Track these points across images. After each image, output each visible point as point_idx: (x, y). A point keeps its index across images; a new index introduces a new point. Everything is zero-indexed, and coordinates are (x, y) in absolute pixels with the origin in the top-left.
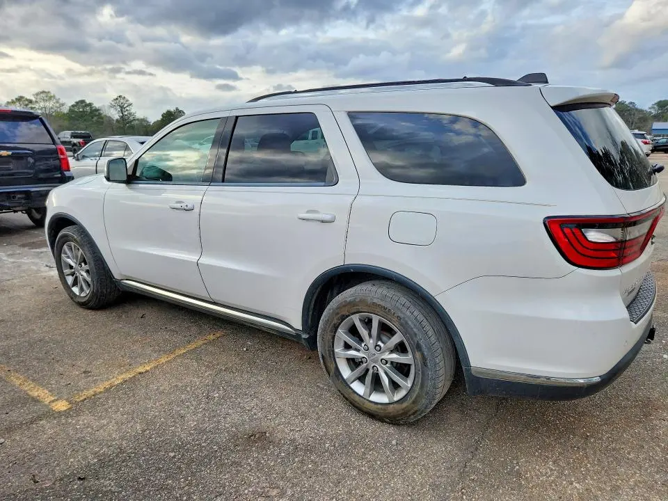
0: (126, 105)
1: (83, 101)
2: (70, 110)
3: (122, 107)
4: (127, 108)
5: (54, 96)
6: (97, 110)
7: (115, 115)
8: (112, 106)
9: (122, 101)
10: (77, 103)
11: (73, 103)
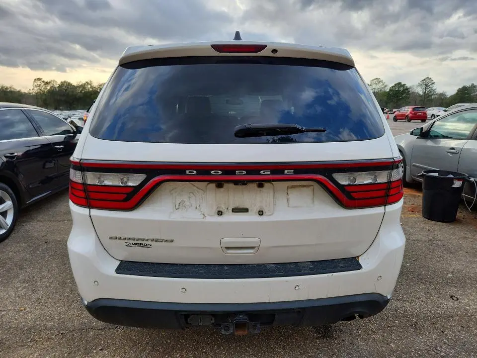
0: (430, 84)
1: (400, 83)
2: (390, 90)
3: (426, 85)
4: (431, 86)
5: (382, 81)
6: (407, 89)
7: (420, 91)
8: (420, 85)
9: (428, 81)
10: (396, 84)
11: (393, 85)
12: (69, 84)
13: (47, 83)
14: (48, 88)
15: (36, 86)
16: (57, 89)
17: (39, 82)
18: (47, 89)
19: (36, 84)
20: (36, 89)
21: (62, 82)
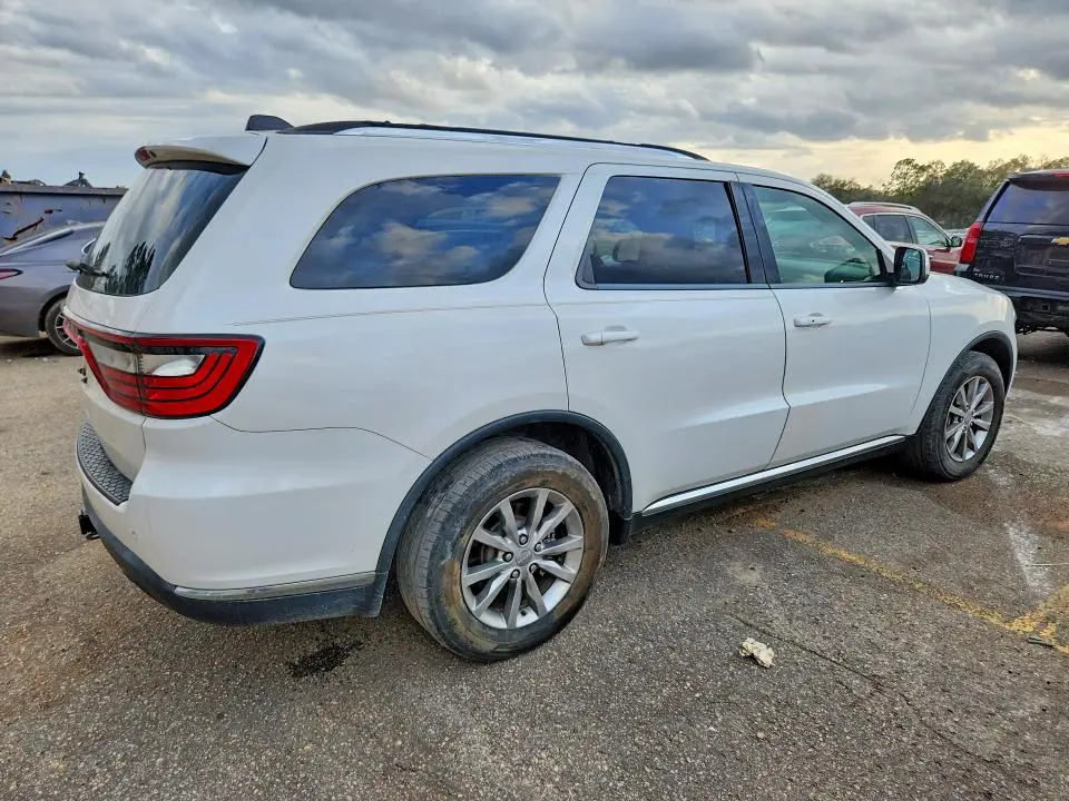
12: (971, 167)
13: (923, 169)
14: (922, 179)
15: (898, 177)
16: (940, 182)
17: (904, 168)
18: (918, 181)
19: (898, 172)
20: (896, 182)
21: (955, 165)
